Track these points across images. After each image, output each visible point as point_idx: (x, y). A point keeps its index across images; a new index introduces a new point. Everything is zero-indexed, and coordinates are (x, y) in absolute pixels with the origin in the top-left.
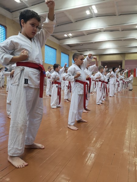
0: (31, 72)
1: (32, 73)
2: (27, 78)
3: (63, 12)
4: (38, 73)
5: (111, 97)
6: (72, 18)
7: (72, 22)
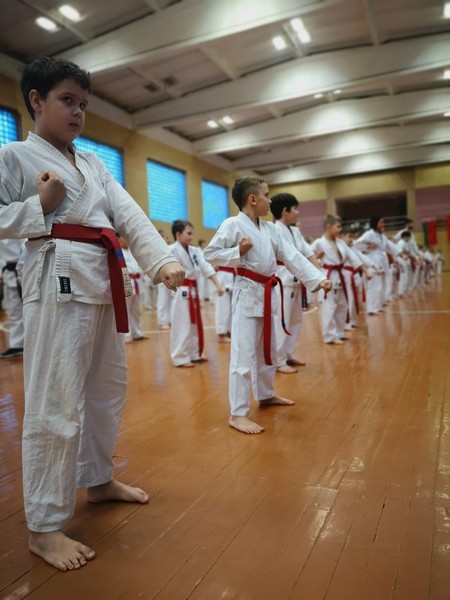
0: (79, 253)
1: (81, 256)
2: (66, 275)
3: (197, 50)
4: (99, 255)
5: (371, 314)
6: (227, 66)
7: (228, 80)
